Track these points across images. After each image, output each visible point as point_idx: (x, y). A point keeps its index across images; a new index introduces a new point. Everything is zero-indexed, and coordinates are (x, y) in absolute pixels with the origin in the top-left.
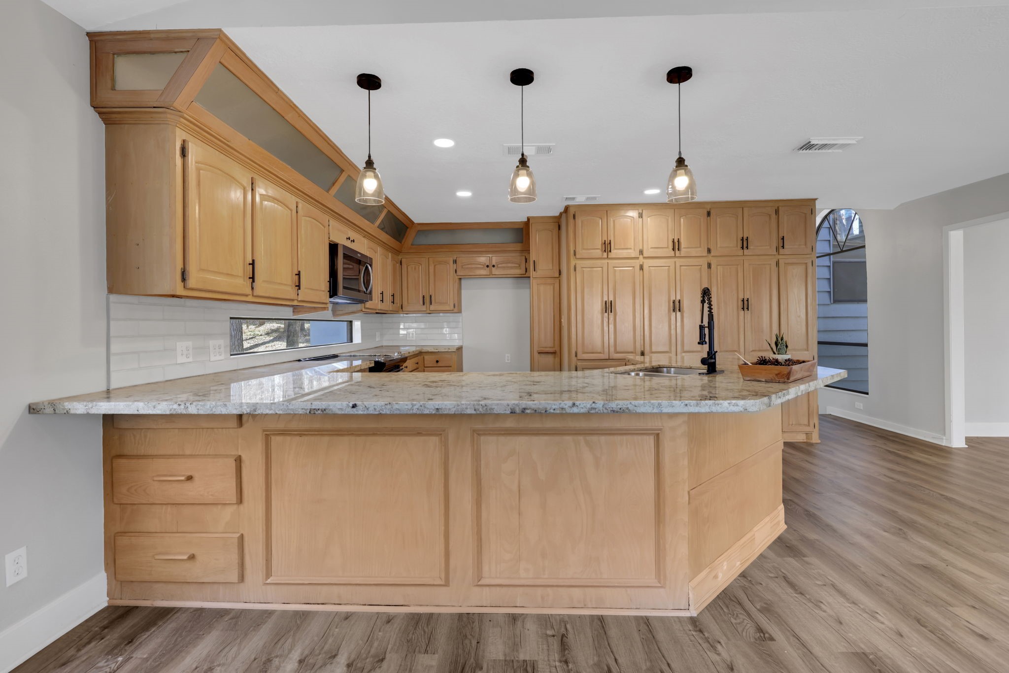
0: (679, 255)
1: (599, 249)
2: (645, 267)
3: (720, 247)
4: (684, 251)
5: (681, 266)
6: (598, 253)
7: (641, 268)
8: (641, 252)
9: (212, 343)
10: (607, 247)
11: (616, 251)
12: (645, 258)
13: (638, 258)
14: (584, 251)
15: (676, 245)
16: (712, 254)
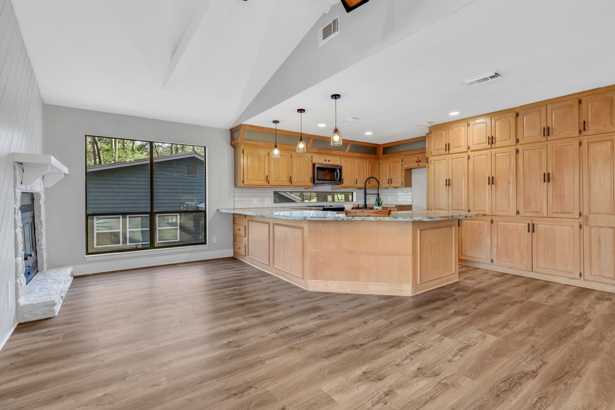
0: (494, 147)
1: (443, 149)
2: (471, 157)
3: (526, 137)
4: (498, 144)
5: (495, 154)
6: (443, 152)
7: (469, 158)
8: (469, 148)
9: (266, 199)
10: (448, 147)
11: (453, 149)
12: (471, 151)
13: (467, 152)
14: (435, 151)
15: (492, 140)
16: (520, 143)
